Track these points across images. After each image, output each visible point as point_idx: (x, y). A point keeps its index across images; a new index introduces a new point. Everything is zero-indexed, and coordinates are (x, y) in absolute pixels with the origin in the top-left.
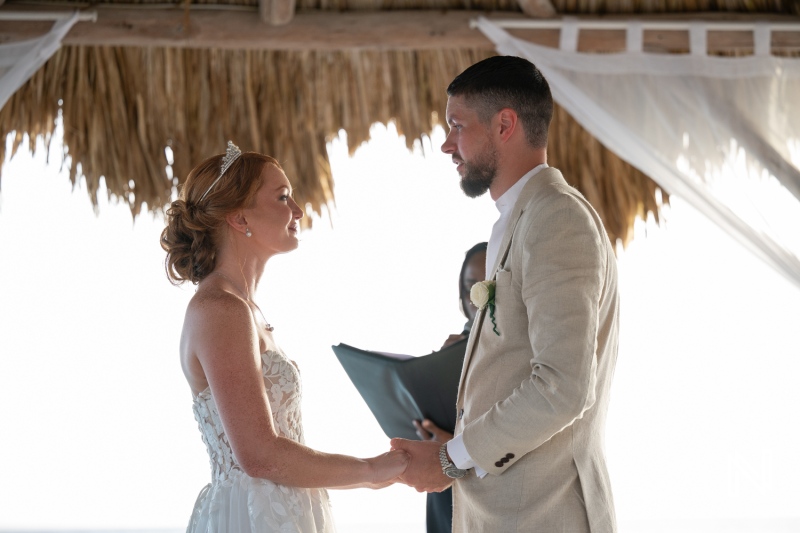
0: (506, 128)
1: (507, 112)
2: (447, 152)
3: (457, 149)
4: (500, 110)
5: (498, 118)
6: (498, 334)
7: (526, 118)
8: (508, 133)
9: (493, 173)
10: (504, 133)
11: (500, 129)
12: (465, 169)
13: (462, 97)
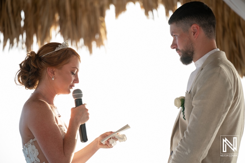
0: (196, 32)
1: (194, 26)
2: (174, 48)
3: (177, 46)
4: (191, 26)
5: (191, 29)
6: (185, 119)
7: (203, 26)
8: (197, 34)
9: (193, 53)
10: (195, 35)
11: (193, 34)
12: (181, 53)
13: (175, 24)
